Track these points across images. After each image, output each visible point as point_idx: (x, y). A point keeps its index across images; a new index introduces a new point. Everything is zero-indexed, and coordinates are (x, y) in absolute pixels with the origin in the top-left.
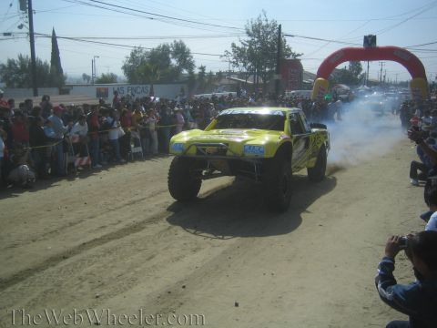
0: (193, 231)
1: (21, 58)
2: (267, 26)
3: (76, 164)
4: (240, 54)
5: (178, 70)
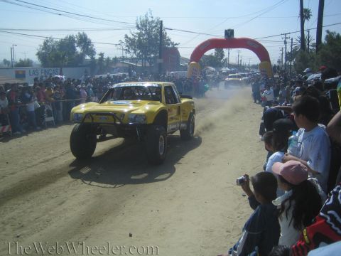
0: (88, 182)
2: (153, 22)
4: (131, 43)
5: (82, 56)
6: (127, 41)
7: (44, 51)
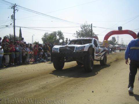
1: (10, 35)
2: (87, 26)
3: (30, 61)
7: (44, 38)
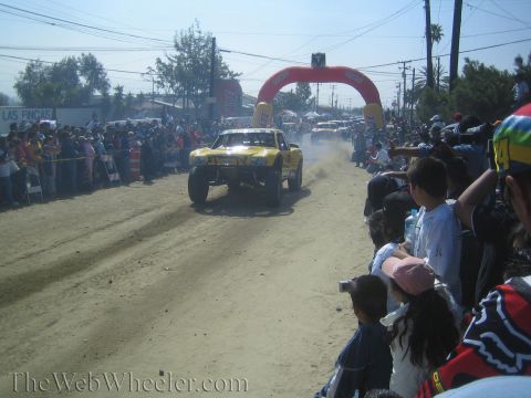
2: (200, 39)
6: (160, 69)
7: (26, 82)
